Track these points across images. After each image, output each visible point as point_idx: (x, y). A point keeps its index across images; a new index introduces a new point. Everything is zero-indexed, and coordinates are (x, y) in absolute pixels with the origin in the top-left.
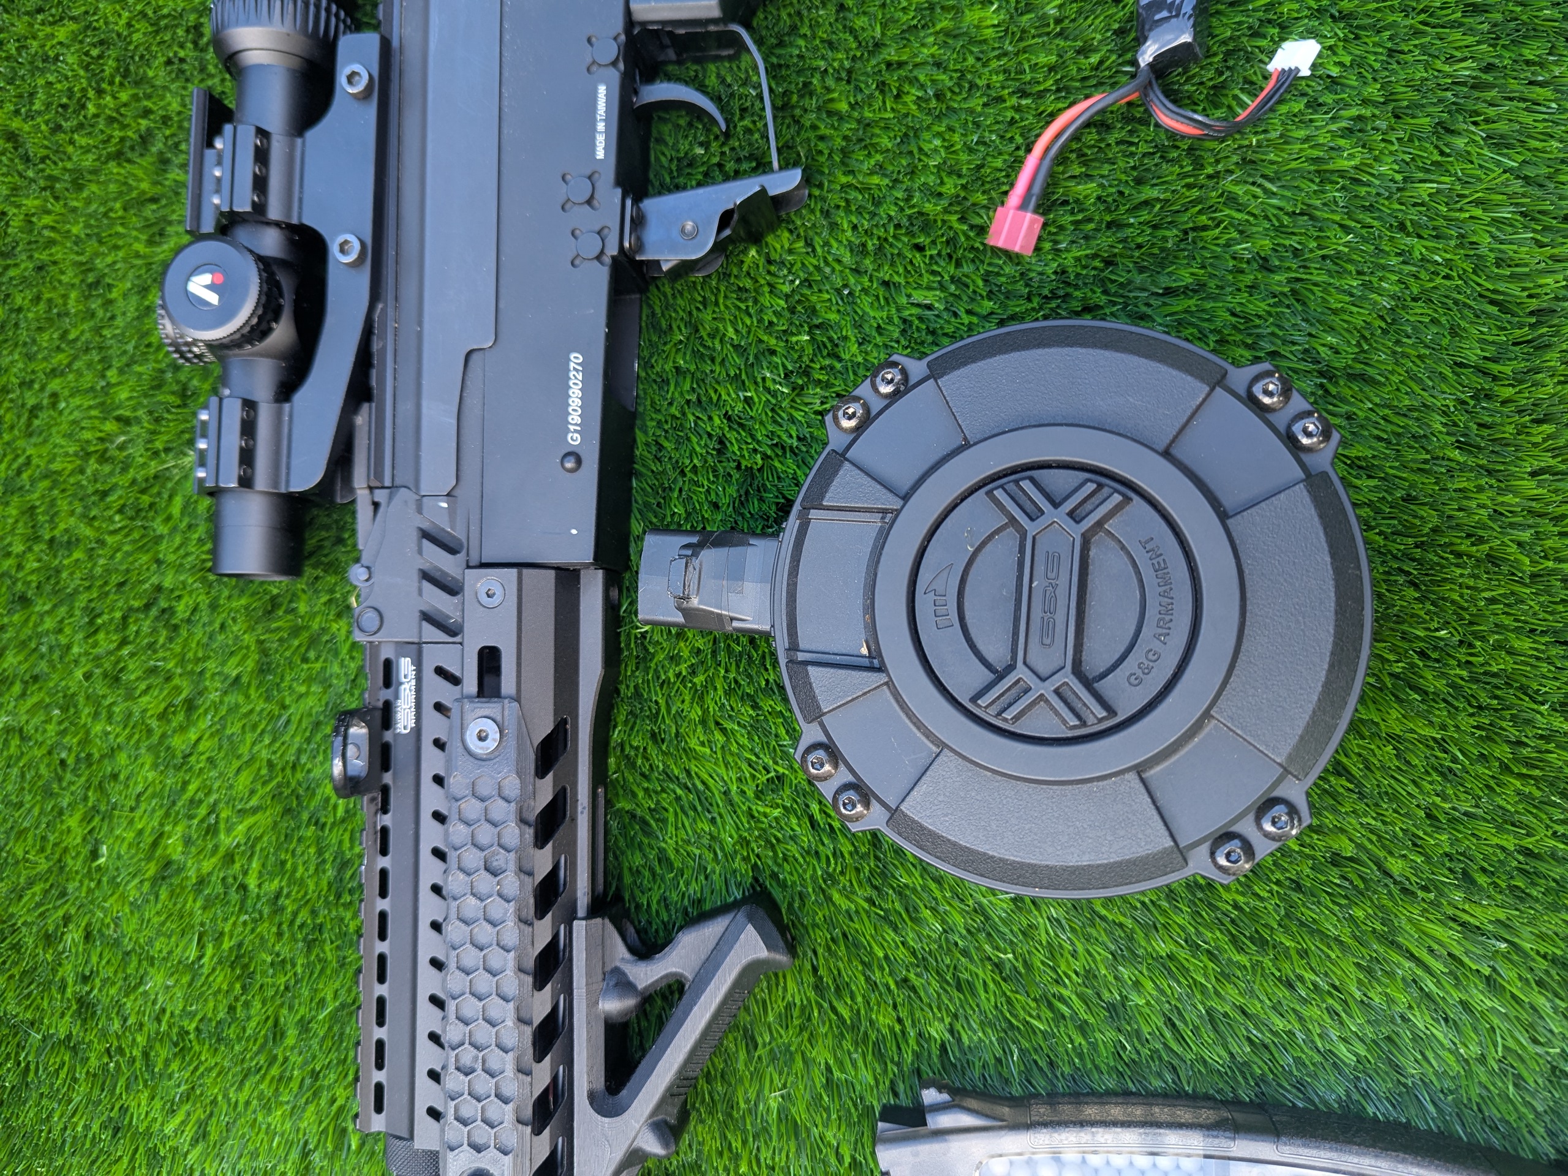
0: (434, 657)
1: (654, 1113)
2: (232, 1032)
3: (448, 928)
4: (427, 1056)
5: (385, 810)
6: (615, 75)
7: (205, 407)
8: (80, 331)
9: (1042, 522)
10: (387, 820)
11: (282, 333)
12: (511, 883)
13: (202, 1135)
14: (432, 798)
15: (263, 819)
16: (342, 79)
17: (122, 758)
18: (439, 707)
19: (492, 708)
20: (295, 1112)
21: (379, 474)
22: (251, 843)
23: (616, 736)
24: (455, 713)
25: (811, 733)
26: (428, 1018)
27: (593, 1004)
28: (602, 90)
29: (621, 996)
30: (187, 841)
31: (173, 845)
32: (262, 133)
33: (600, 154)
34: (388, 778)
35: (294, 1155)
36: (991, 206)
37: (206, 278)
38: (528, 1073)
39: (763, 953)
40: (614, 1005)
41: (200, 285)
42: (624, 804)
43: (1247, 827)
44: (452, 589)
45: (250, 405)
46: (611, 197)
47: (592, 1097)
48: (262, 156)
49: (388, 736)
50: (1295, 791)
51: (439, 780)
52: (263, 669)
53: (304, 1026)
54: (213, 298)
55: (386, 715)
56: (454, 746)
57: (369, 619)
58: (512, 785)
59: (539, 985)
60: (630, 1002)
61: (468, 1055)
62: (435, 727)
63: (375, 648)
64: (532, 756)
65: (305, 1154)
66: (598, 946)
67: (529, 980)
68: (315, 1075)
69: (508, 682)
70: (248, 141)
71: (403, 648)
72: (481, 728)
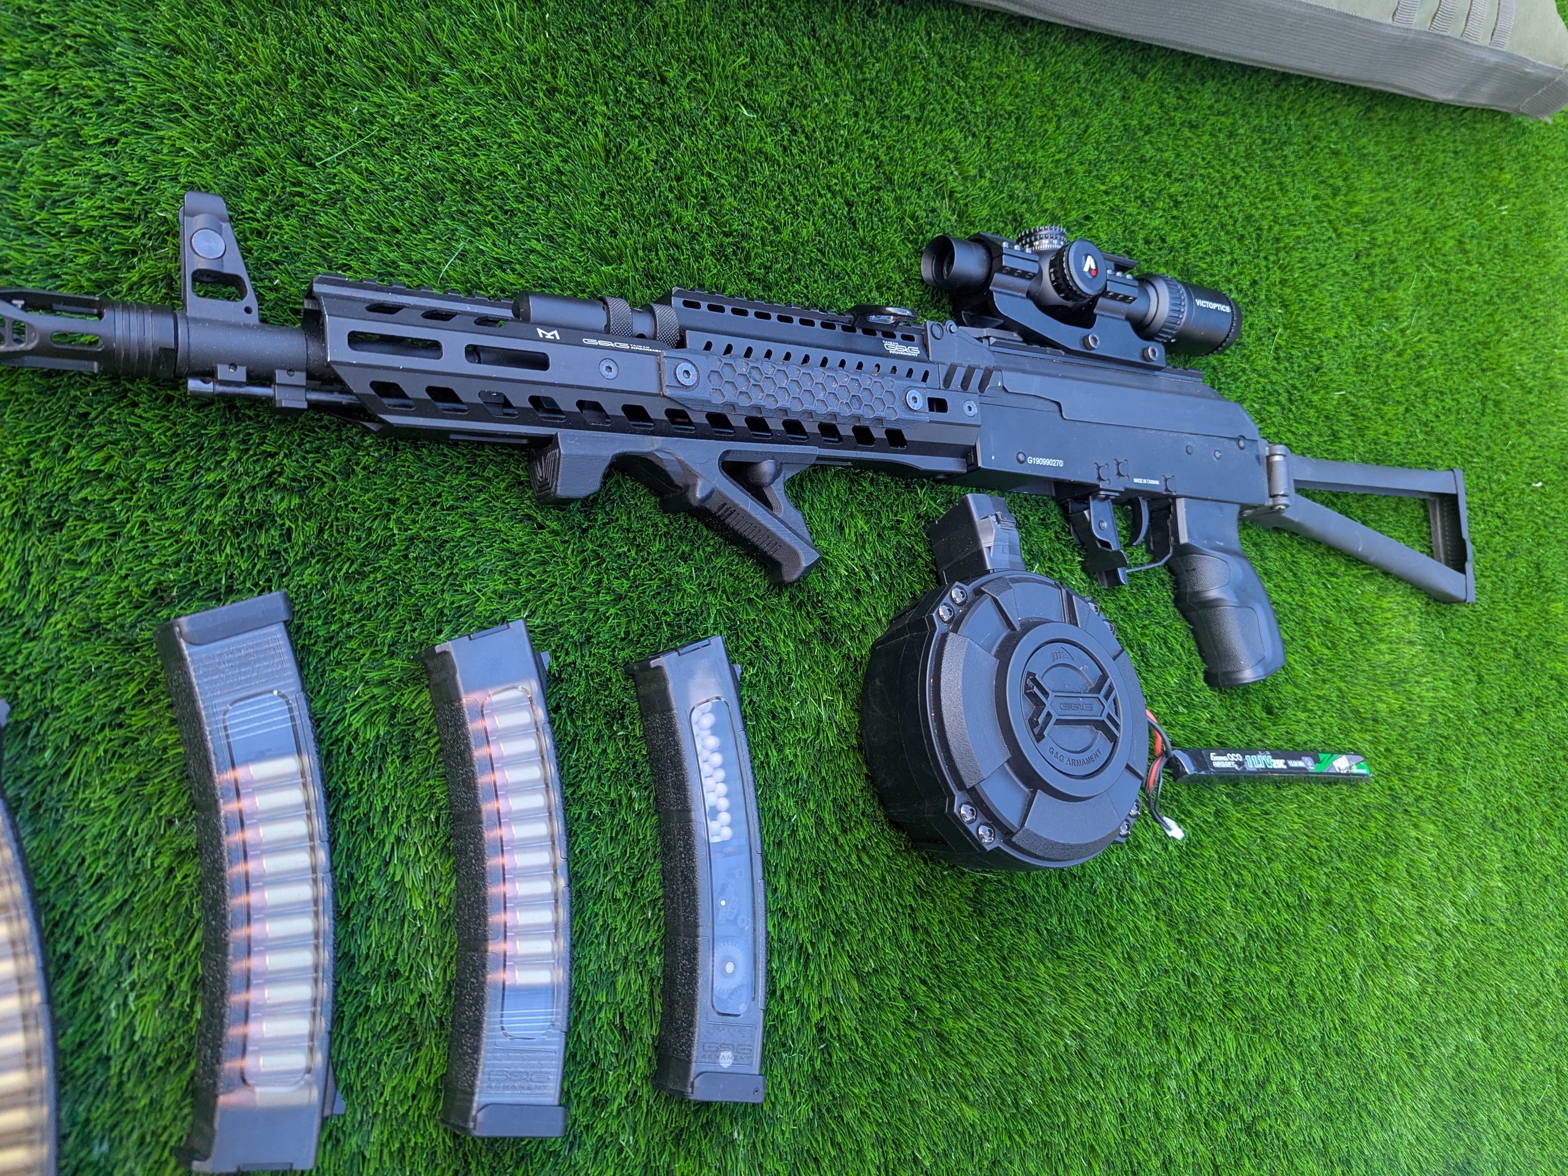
0: (930, 370)
1: (719, 495)
4: (736, 345)
5: (843, 329)
6: (1162, 490)
10: (839, 328)
12: (834, 408)
16: (1152, 346)
18: (911, 372)
19: (925, 406)
21: (995, 344)
24: (913, 382)
28: (1157, 482)
29: (768, 473)
32: (1132, 300)
33: (1136, 480)
34: (859, 332)
38: (741, 412)
39: (803, 565)
43: (982, 819)
44: (965, 386)
45: (1032, 277)
46: (1121, 486)
47: (728, 452)
48: (1124, 299)
49: (880, 335)
50: (1002, 843)
51: (878, 368)
54: (1086, 269)
55: (889, 335)
56: (900, 380)
57: (938, 331)
58: (888, 416)
59: (785, 423)
60: (765, 479)
62: (902, 368)
63: (922, 332)
64: (897, 427)
66: (796, 460)
69: (936, 416)
70: (1133, 293)
72: (918, 399)
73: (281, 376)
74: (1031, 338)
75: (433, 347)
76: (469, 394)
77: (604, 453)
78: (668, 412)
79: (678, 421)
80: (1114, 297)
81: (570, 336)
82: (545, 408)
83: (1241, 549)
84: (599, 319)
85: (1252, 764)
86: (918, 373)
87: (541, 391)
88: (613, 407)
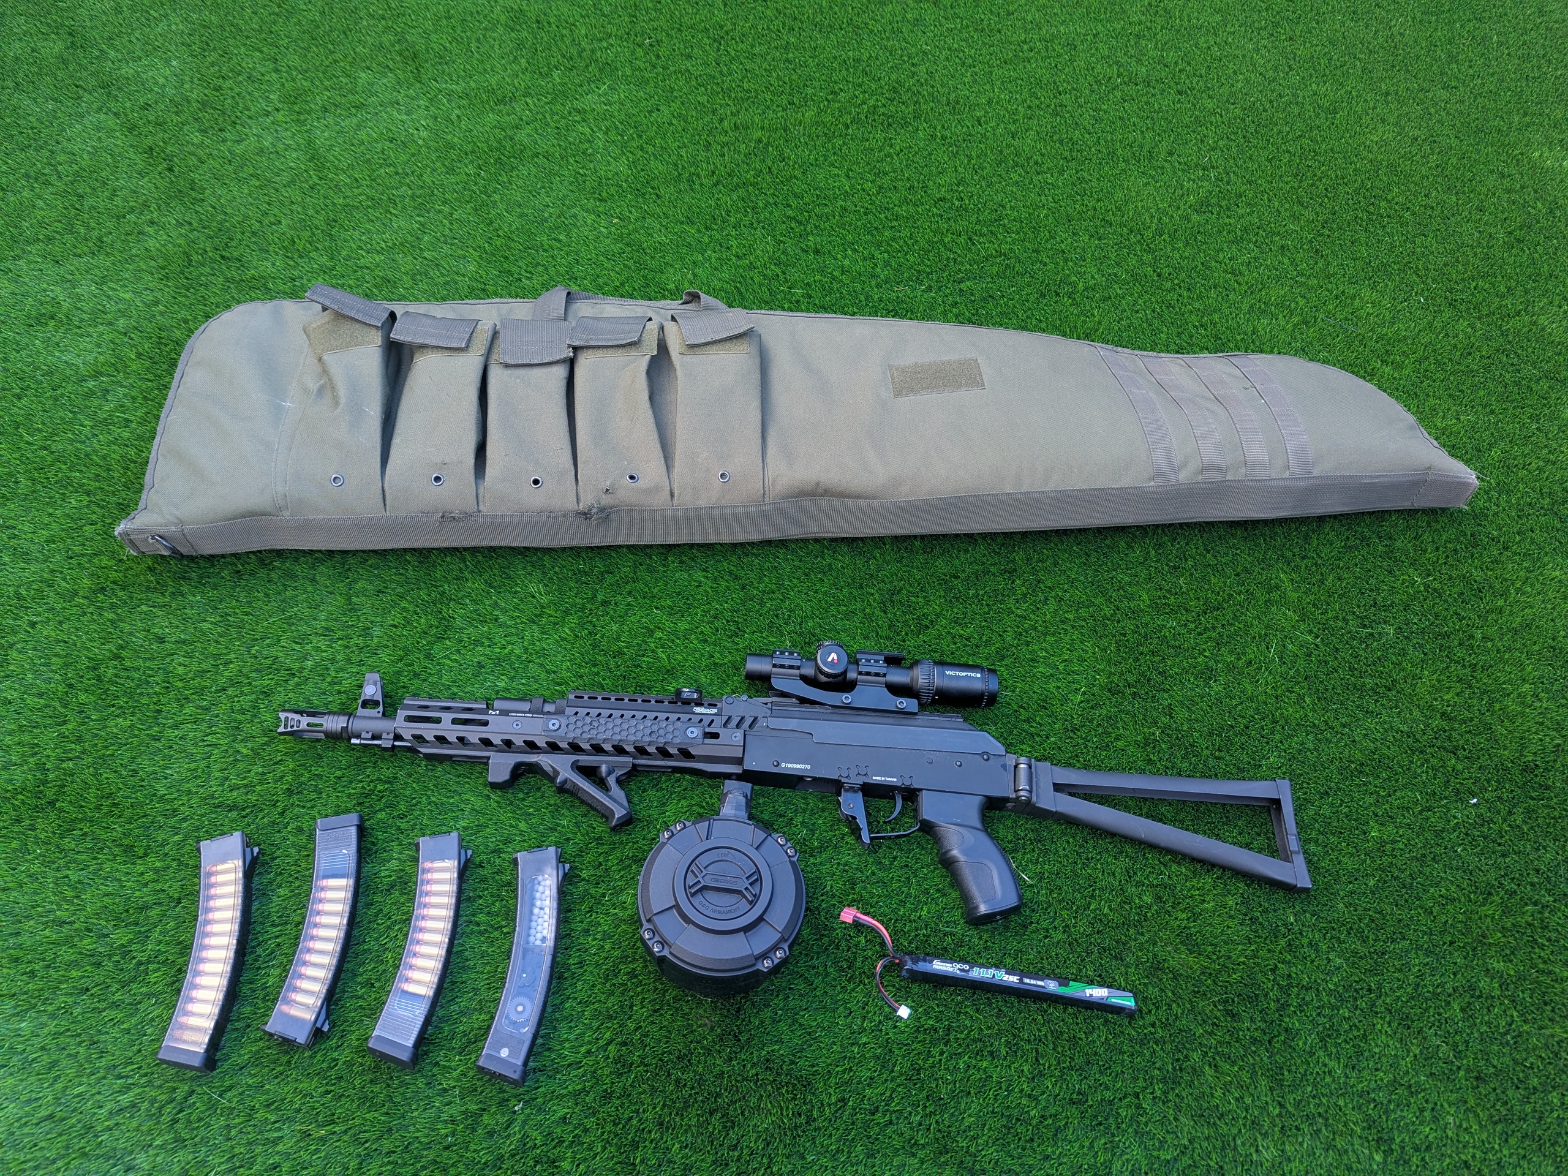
0: (717, 719)
1: (570, 780)
2: (597, 651)
3: (633, 720)
4: (594, 712)
5: (670, 702)
6: (899, 784)
7: (799, 656)
10: (667, 703)
11: (823, 679)
12: (647, 739)
13: (563, 639)
14: (673, 717)
15: (666, 663)
16: (901, 700)
17: (689, 619)
18: (701, 720)
19: (701, 736)
20: (568, 670)
21: (776, 705)
22: (658, 659)
23: (687, 777)
24: (699, 725)
25: (688, 824)
26: (606, 713)
27: (606, 762)
28: (896, 780)
29: (606, 772)
30: (660, 639)
31: (658, 634)
32: (885, 675)
33: (874, 778)
34: (680, 704)
35: (554, 669)
36: (858, 908)
38: (587, 742)
39: (616, 816)
40: (604, 769)
41: (834, 656)
42: (664, 779)
43: (657, 938)
44: (738, 726)
45: (798, 668)
46: (860, 781)
47: (577, 761)
48: (877, 675)
49: (693, 704)
50: (666, 953)
51: (679, 719)
53: (597, 674)
54: (830, 659)
55: (700, 704)
56: (689, 724)
57: (730, 700)
58: (676, 741)
59: (613, 746)
60: (604, 775)
61: (595, 724)
62: (696, 719)
63: (721, 701)
64: (684, 748)
65: (554, 672)
66: (622, 765)
67: (616, 743)
68: (581, 677)
69: (707, 741)
70: (882, 671)
71: (720, 710)
72: (694, 732)
73: (384, 736)
74: (803, 701)
75: (438, 721)
76: (452, 738)
77: (510, 762)
78: (547, 743)
79: (553, 747)
80: (868, 674)
81: (504, 713)
82: (486, 743)
83: (979, 825)
84: (526, 706)
85: (978, 973)
86: (706, 722)
87: (484, 736)
88: (518, 741)
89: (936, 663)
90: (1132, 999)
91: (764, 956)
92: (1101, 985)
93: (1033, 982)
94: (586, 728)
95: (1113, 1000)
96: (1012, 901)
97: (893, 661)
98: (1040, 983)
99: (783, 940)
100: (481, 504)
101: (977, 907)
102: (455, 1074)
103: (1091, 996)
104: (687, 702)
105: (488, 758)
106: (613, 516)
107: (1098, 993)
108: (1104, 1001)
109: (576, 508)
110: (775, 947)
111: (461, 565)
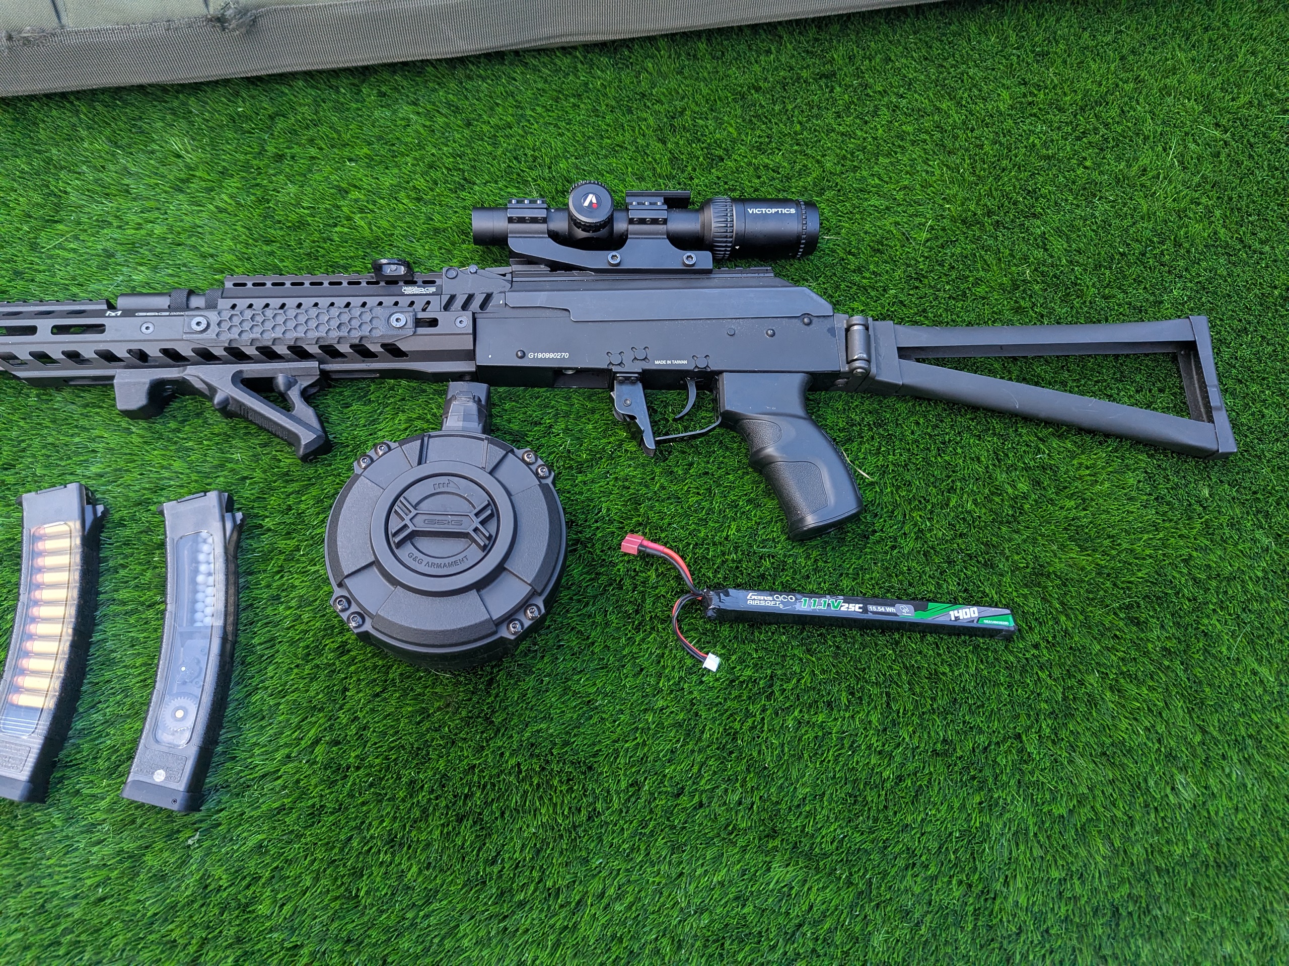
0: (435, 301)
1: (233, 398)
2: (268, 222)
3: (315, 309)
4: (259, 303)
5: (368, 283)
6: (691, 368)
7: (543, 202)
8: (594, 145)
9: (474, 518)
10: (364, 284)
11: (581, 234)
12: (335, 334)
13: (221, 210)
14: (372, 301)
15: (367, 233)
16: (689, 254)
17: (396, 171)
18: (412, 303)
19: (411, 324)
20: (232, 251)
21: (518, 276)
22: (355, 228)
23: (404, 382)
24: (411, 309)
25: (393, 445)
26: (275, 303)
27: (281, 371)
28: (685, 362)
29: (284, 384)
30: (356, 201)
31: (355, 194)
32: (665, 221)
33: (657, 362)
34: (382, 284)
35: (212, 251)
37: (594, 201)
38: (251, 344)
39: (303, 443)
40: (281, 380)
41: (591, 198)
42: (372, 388)
43: (354, 608)
44: (465, 307)
45: (544, 220)
46: (638, 367)
47: (241, 372)
48: (654, 221)
49: (401, 283)
50: (367, 627)
51: (380, 304)
52: (436, 231)
53: (272, 253)
55: (411, 282)
56: (395, 309)
57: (453, 273)
58: (377, 333)
59: (289, 348)
60: (282, 388)
61: (259, 319)
62: (404, 302)
63: (440, 276)
64: (390, 341)
65: (212, 256)
66: (307, 373)
67: (292, 343)
68: (249, 259)
69: (420, 330)
70: (661, 215)
71: (440, 288)
72: (402, 319)
74: (555, 266)
75: (32, 330)
76: (56, 354)
77: (144, 380)
78: (194, 350)
79: (206, 356)
80: (642, 221)
81: (129, 313)
82: (109, 357)
83: (800, 411)
84: (164, 302)
85: (805, 605)
86: (420, 303)
87: (102, 347)
88: (153, 351)
89: (734, 200)
90: (1011, 618)
91: (509, 618)
92: (970, 601)
93: (881, 609)
94: (247, 326)
95: (986, 622)
96: (849, 507)
97: (676, 203)
98: (890, 609)
99: (534, 594)
100: (63, 15)
101: (802, 520)
102: (103, 804)
103: (957, 618)
104: (392, 281)
105: (112, 378)
106: (260, 21)
107: (966, 614)
108: (974, 625)
109: (204, 11)
110: (524, 605)
111: (74, 120)
